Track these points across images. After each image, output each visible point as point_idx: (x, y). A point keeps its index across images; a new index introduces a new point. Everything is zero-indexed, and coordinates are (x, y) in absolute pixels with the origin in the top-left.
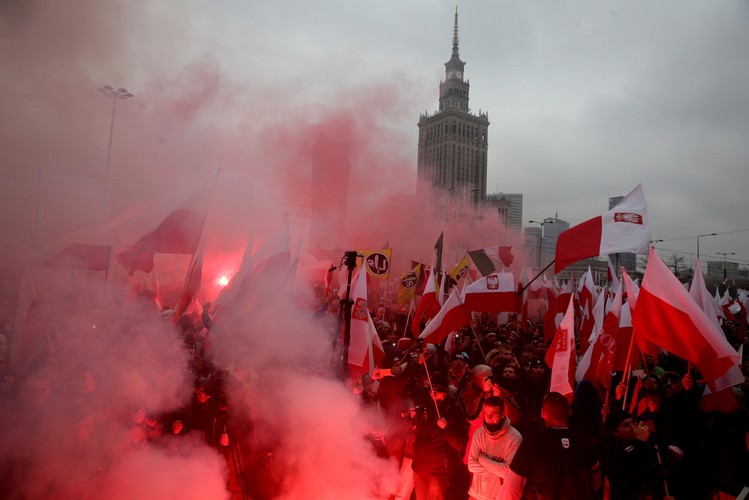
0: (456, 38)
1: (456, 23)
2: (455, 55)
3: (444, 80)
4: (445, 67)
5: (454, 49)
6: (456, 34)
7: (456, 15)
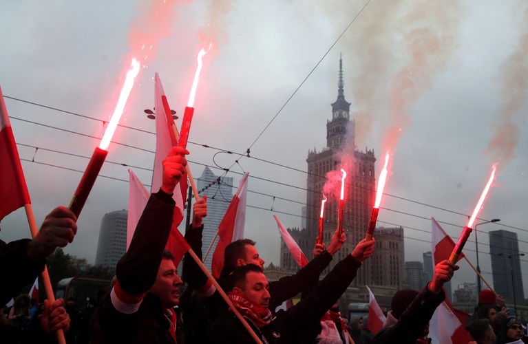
0: (341, 81)
1: (341, 67)
2: (341, 97)
3: (331, 120)
4: (332, 107)
5: (339, 91)
6: (341, 78)
7: (341, 61)
